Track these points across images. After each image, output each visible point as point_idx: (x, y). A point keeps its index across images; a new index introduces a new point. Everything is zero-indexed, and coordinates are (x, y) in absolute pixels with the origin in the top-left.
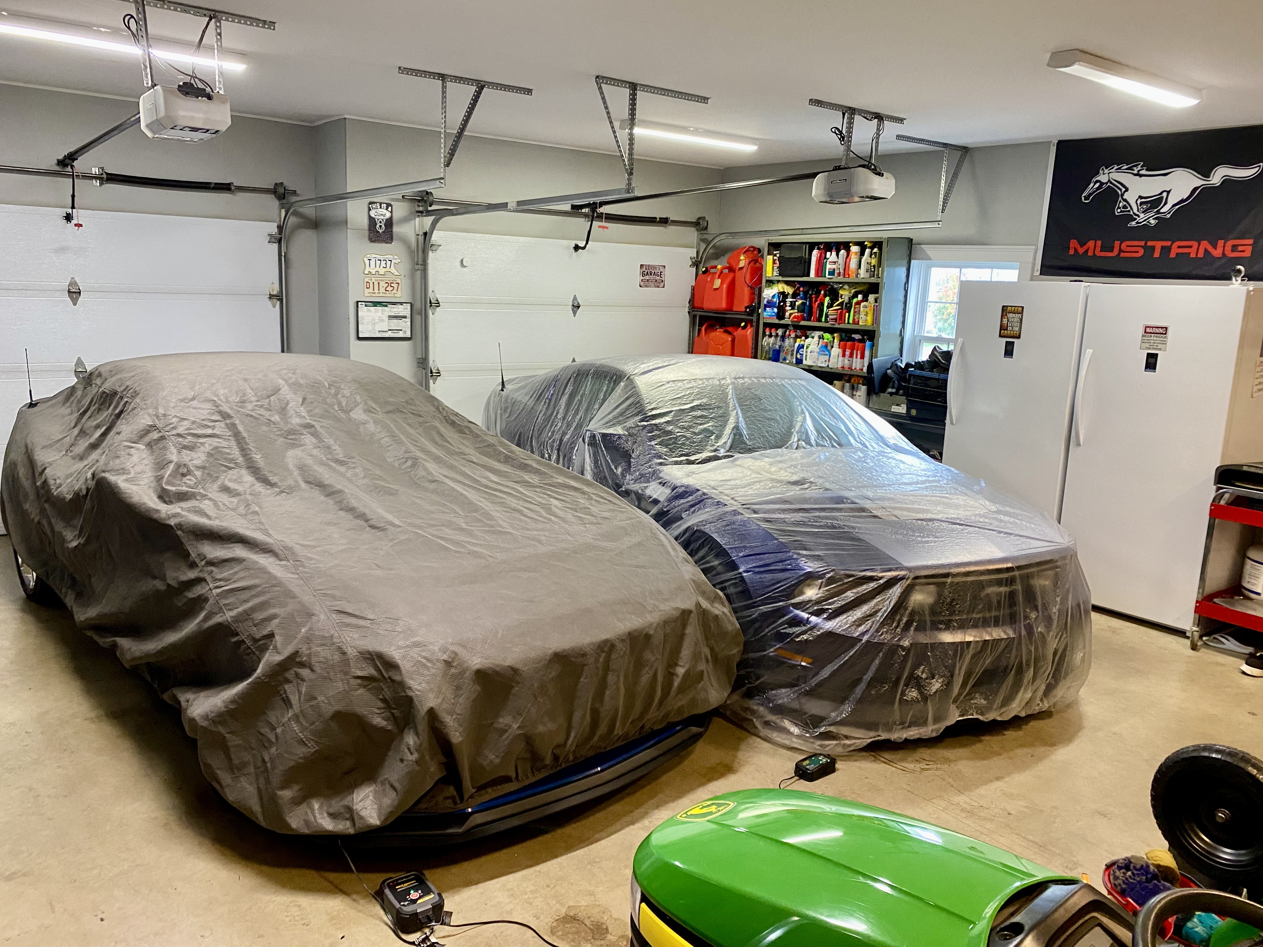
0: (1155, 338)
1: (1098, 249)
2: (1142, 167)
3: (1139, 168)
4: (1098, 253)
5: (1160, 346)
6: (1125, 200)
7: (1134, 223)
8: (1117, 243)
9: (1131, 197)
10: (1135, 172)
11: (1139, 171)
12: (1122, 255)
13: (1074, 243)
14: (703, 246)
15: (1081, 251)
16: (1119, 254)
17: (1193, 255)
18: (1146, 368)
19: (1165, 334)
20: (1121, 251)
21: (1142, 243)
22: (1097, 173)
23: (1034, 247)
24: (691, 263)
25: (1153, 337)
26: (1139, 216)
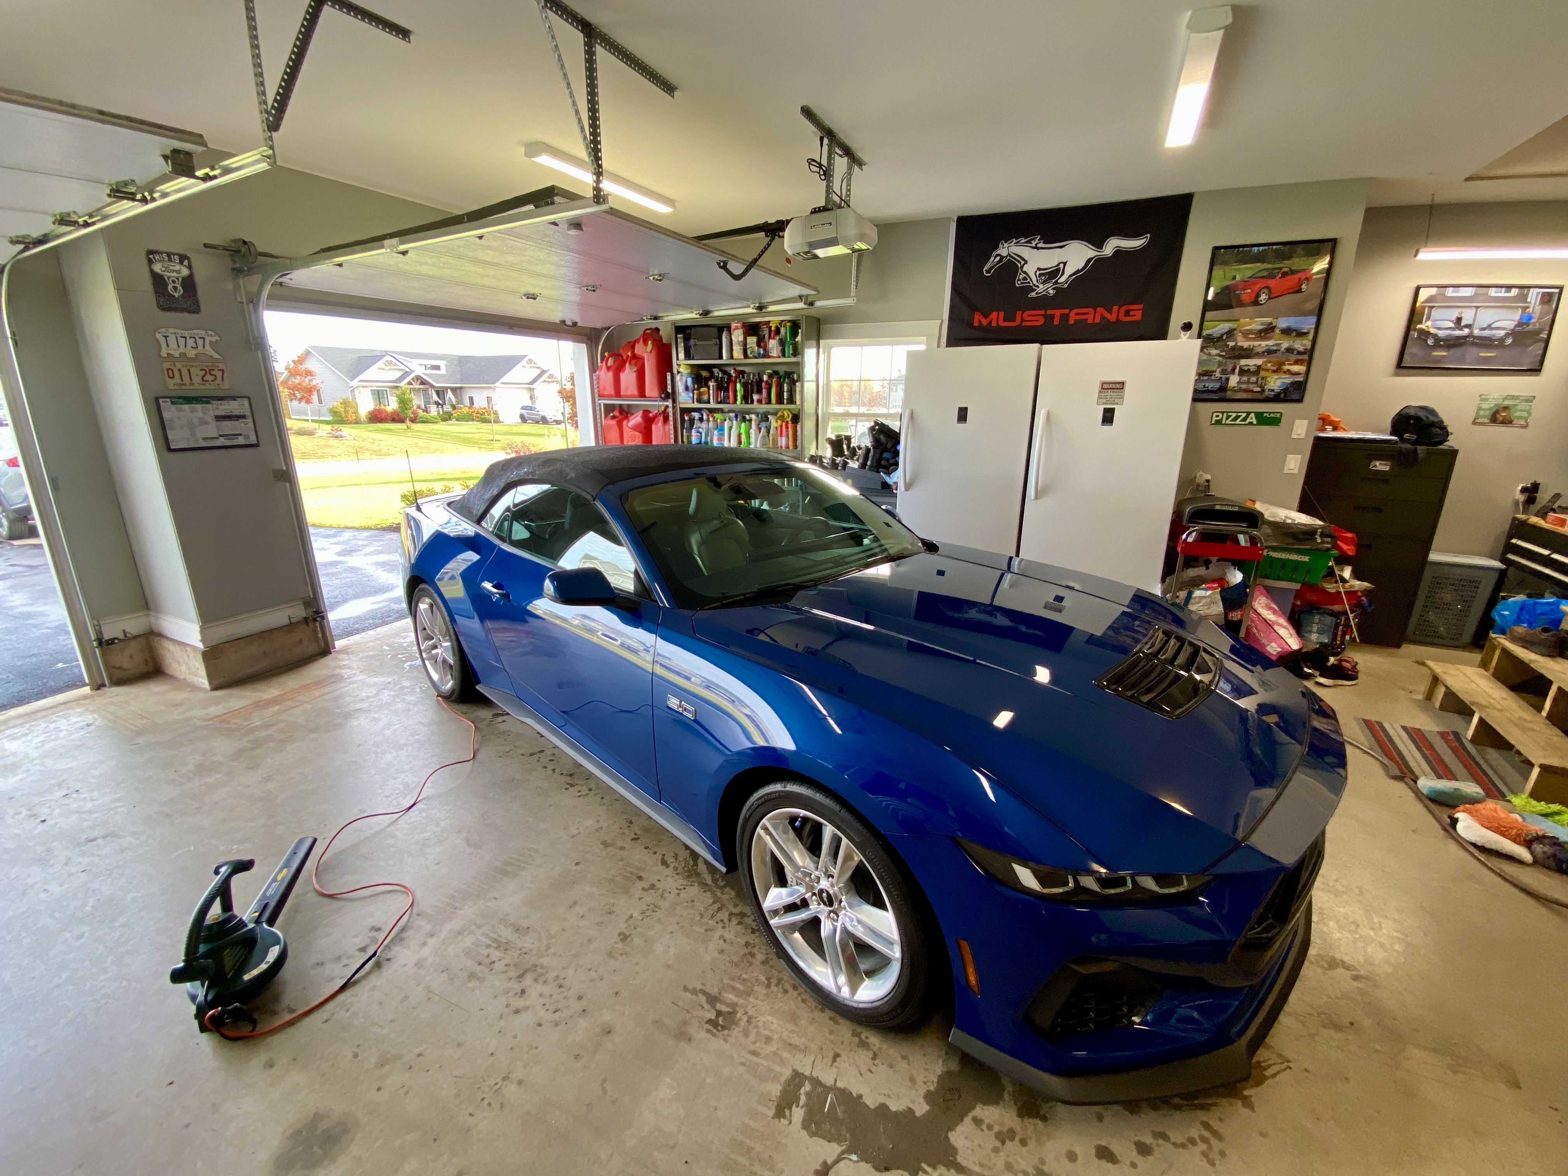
0: (1112, 394)
1: (1001, 319)
2: (1039, 240)
3: (1037, 241)
4: (1002, 324)
5: (1116, 400)
6: (1025, 273)
7: (1033, 294)
8: (1019, 313)
9: (1030, 269)
10: (1034, 245)
11: (1036, 244)
12: (1024, 324)
13: (977, 316)
15: (985, 322)
16: (1021, 323)
18: (1103, 422)
19: (1122, 389)
20: (1022, 320)
21: (1043, 312)
22: (997, 247)
23: (939, 321)
26: (1038, 287)
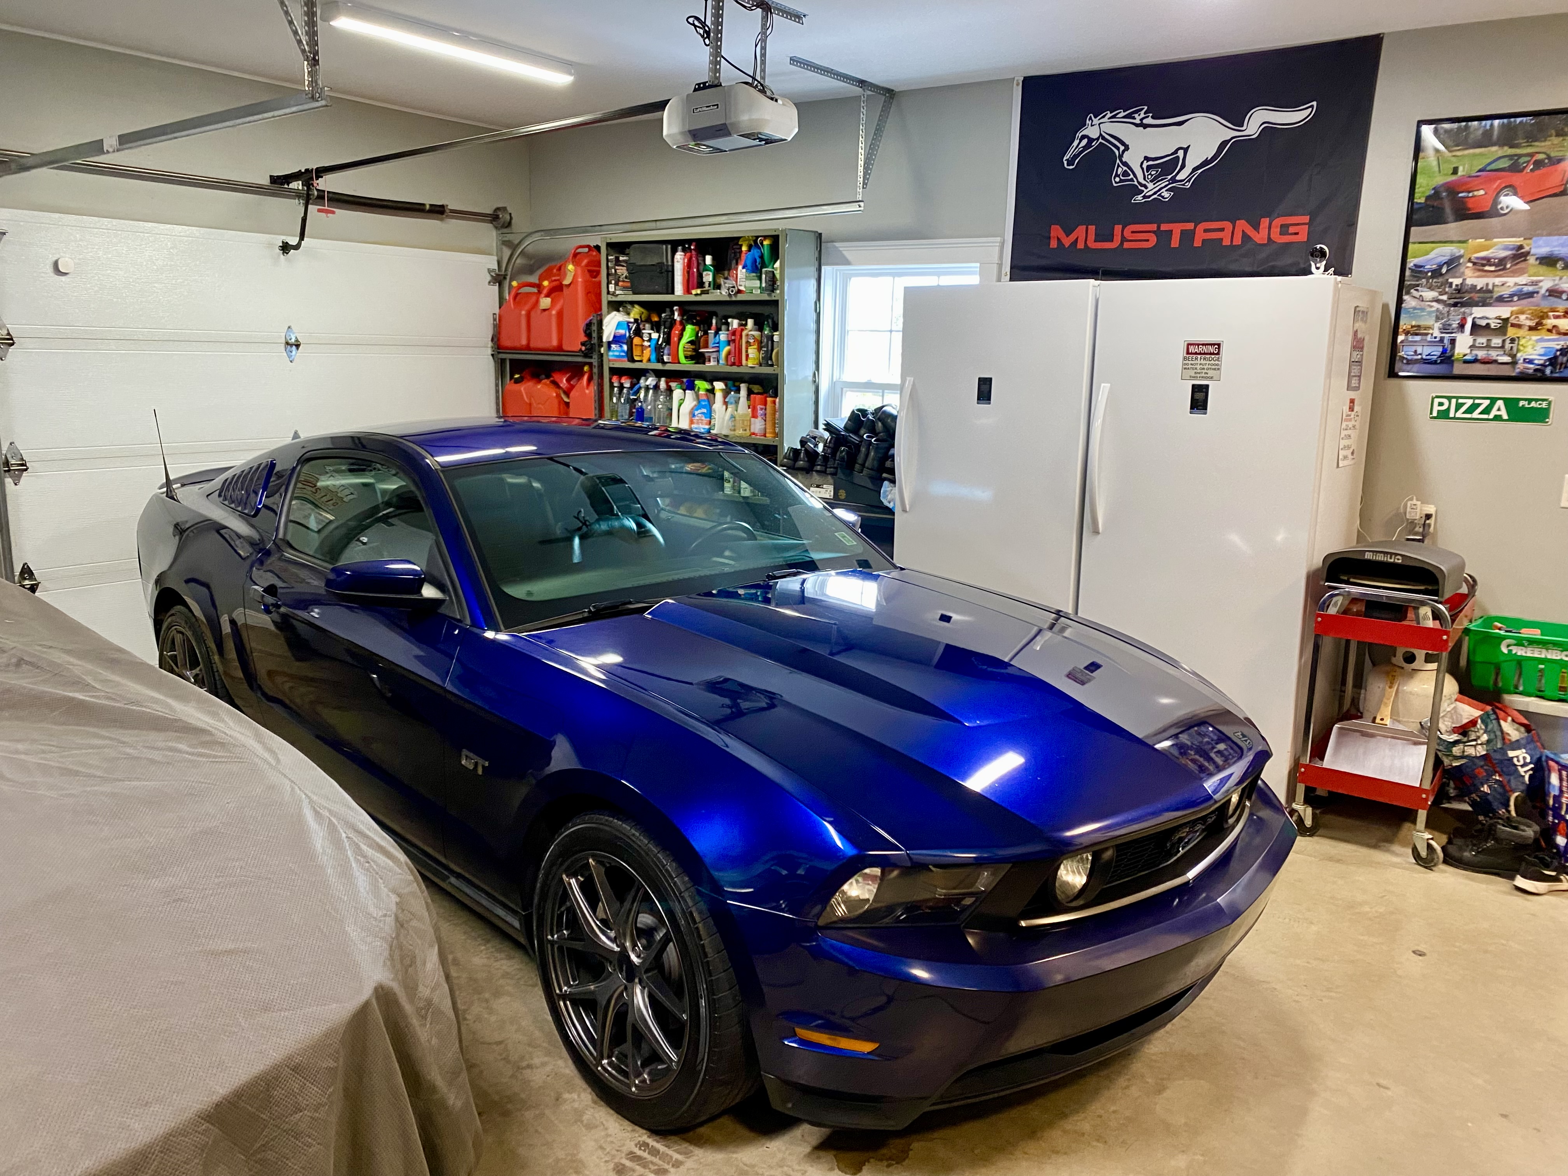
0: (1203, 362)
1: (1092, 236)
2: (1145, 113)
3: (1142, 115)
4: (1092, 244)
5: (1211, 373)
6: (1125, 164)
7: (1140, 197)
8: (1118, 228)
9: (1133, 158)
10: (1137, 121)
11: (1141, 120)
12: (1126, 245)
13: (1056, 231)
14: (507, 252)
15: (1067, 242)
16: (1122, 243)
17: (1226, 242)
18: (1192, 408)
19: (1218, 354)
20: (1124, 239)
21: (1154, 227)
22: (1083, 124)
23: (998, 239)
24: (489, 278)
25: (1200, 361)
26: (1146, 187)
